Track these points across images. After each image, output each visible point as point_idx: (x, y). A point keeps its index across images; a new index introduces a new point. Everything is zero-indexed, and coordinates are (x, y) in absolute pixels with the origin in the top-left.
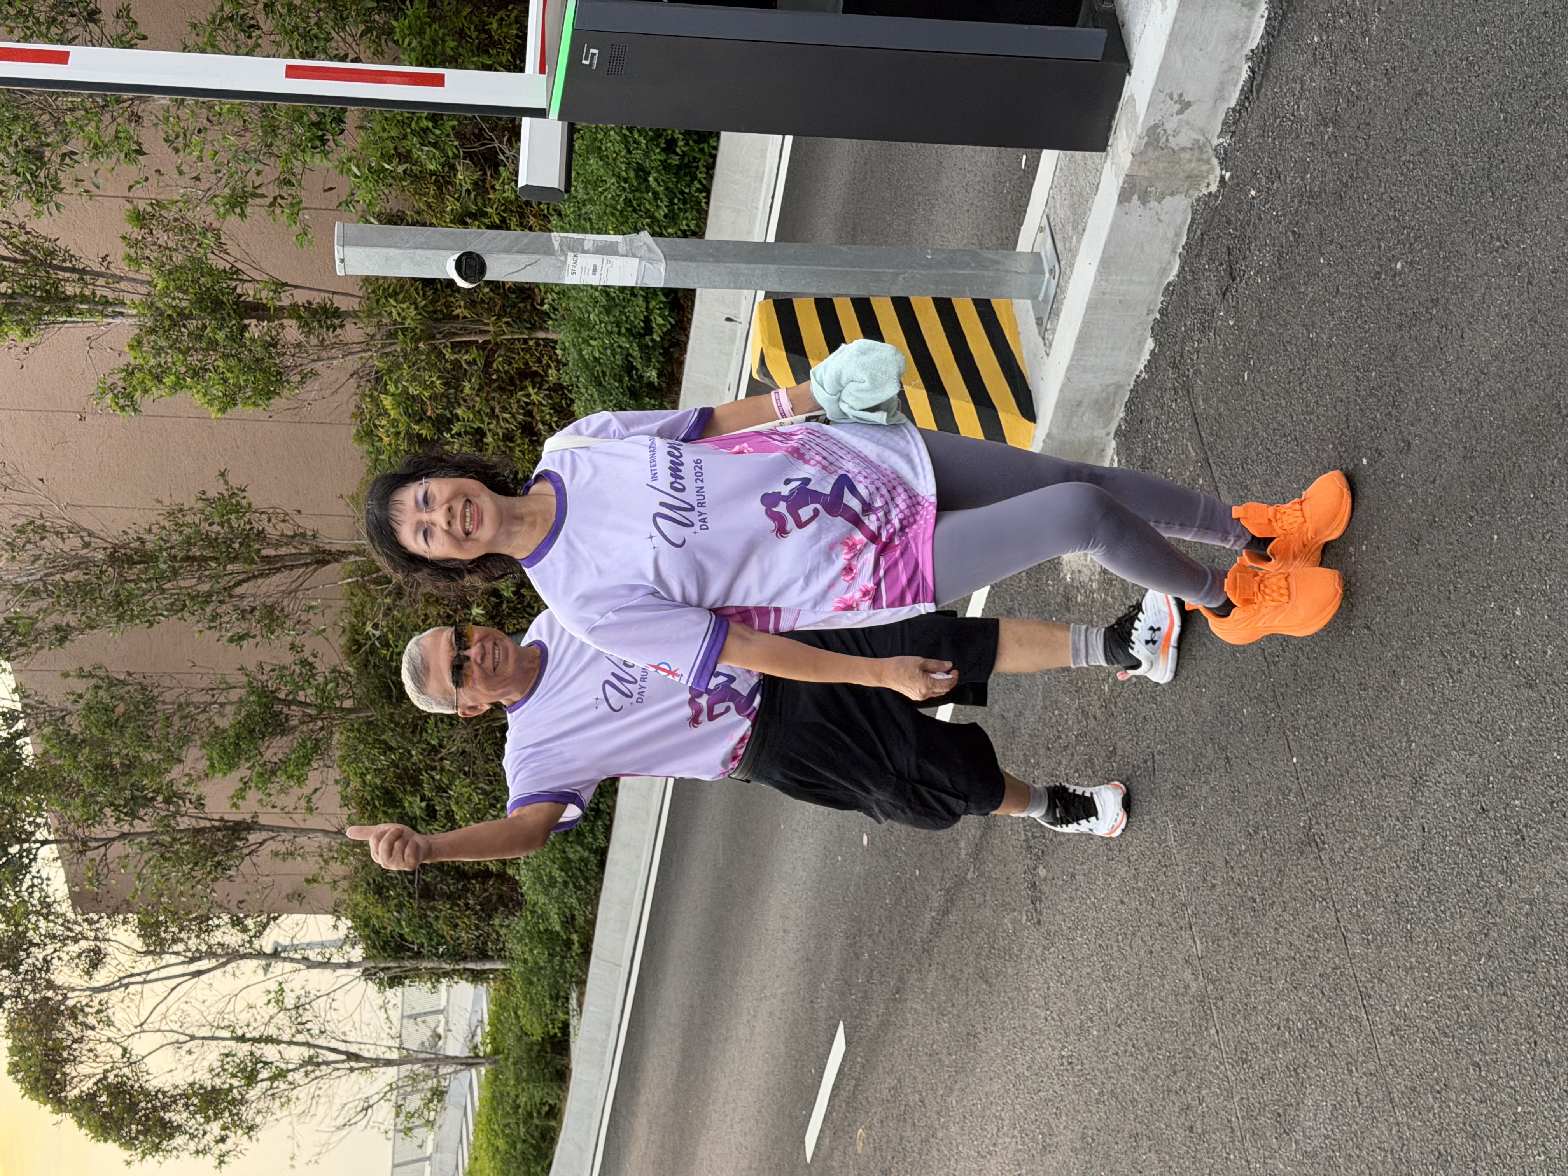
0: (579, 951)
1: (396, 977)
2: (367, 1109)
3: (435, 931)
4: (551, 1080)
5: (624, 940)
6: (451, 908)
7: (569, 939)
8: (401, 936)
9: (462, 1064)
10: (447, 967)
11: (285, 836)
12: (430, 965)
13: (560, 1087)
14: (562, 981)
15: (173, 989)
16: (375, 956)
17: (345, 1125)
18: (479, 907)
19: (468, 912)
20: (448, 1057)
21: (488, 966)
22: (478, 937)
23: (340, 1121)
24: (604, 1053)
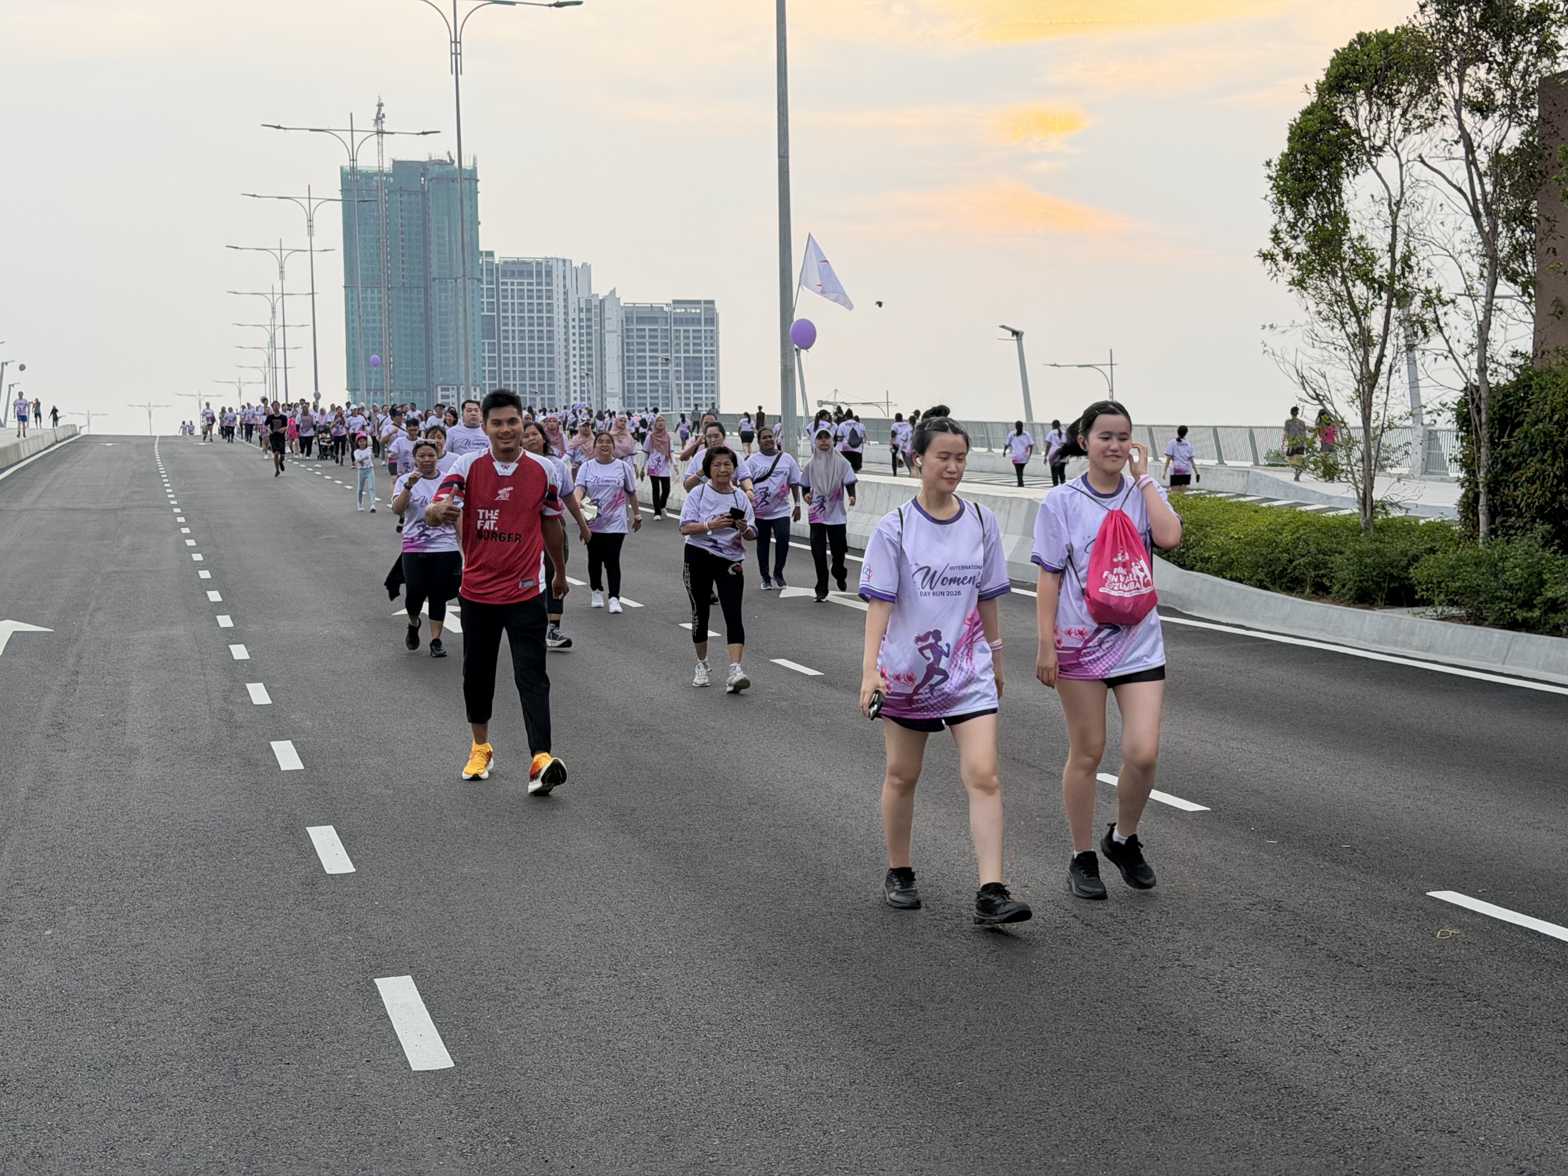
0: (1519, 618)
1: (1469, 421)
3: (1525, 461)
4: (1359, 588)
5: (1537, 667)
7: (1535, 606)
8: (1521, 424)
9: (1365, 494)
10: (1481, 475)
12: (1483, 458)
13: (1351, 598)
14: (1481, 599)
15: (1460, 190)
16: (1494, 397)
17: (1302, 377)
19: (1549, 495)
20: (1372, 479)
21: (1482, 518)
22: (1517, 506)
23: (1306, 373)
24: (1395, 643)
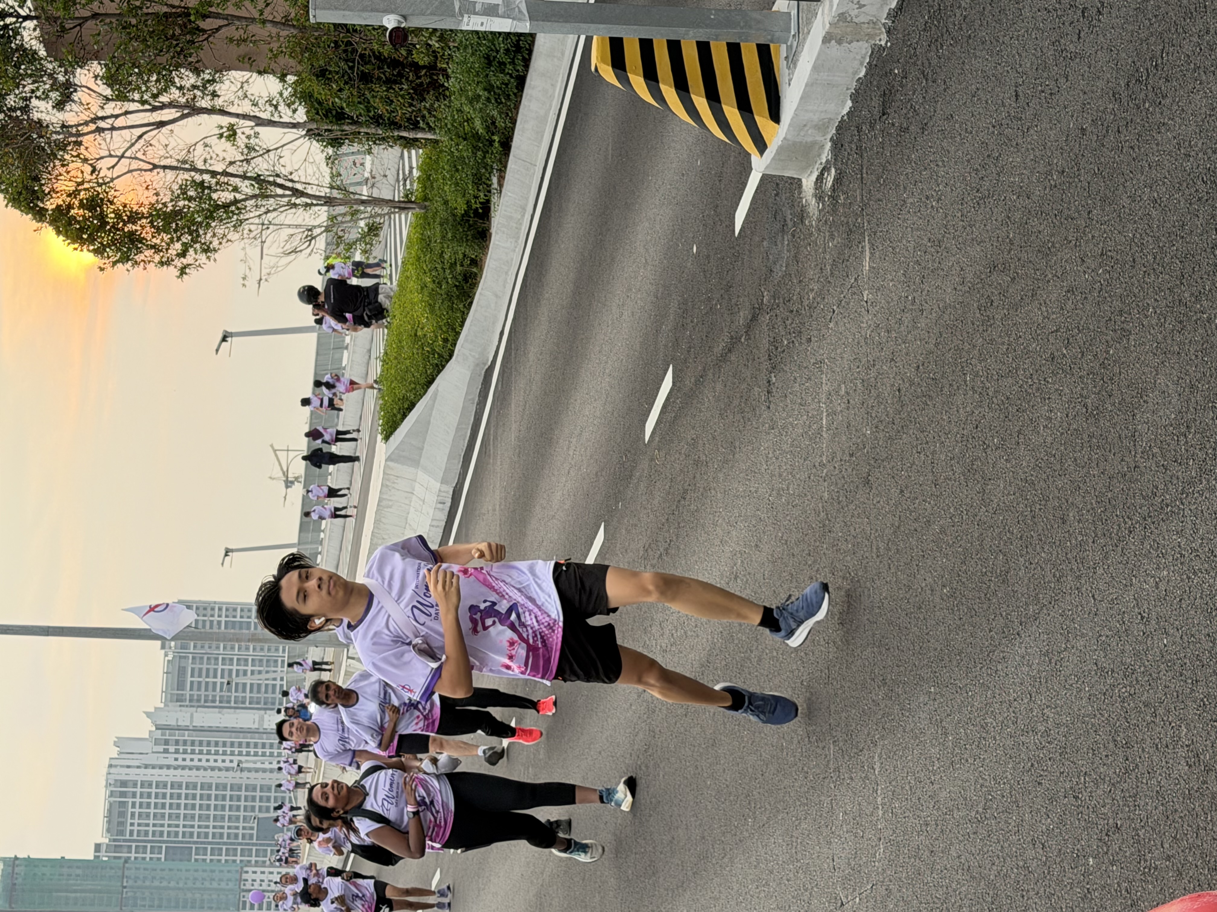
1: (337, 138)
2: (310, 241)
5: (539, 147)
6: (387, 91)
7: (490, 138)
10: (383, 133)
11: (237, 23)
12: (368, 131)
15: (140, 137)
16: (317, 119)
17: (292, 252)
18: (412, 91)
20: (383, 200)
21: (420, 135)
23: (289, 247)
24: (519, 230)
